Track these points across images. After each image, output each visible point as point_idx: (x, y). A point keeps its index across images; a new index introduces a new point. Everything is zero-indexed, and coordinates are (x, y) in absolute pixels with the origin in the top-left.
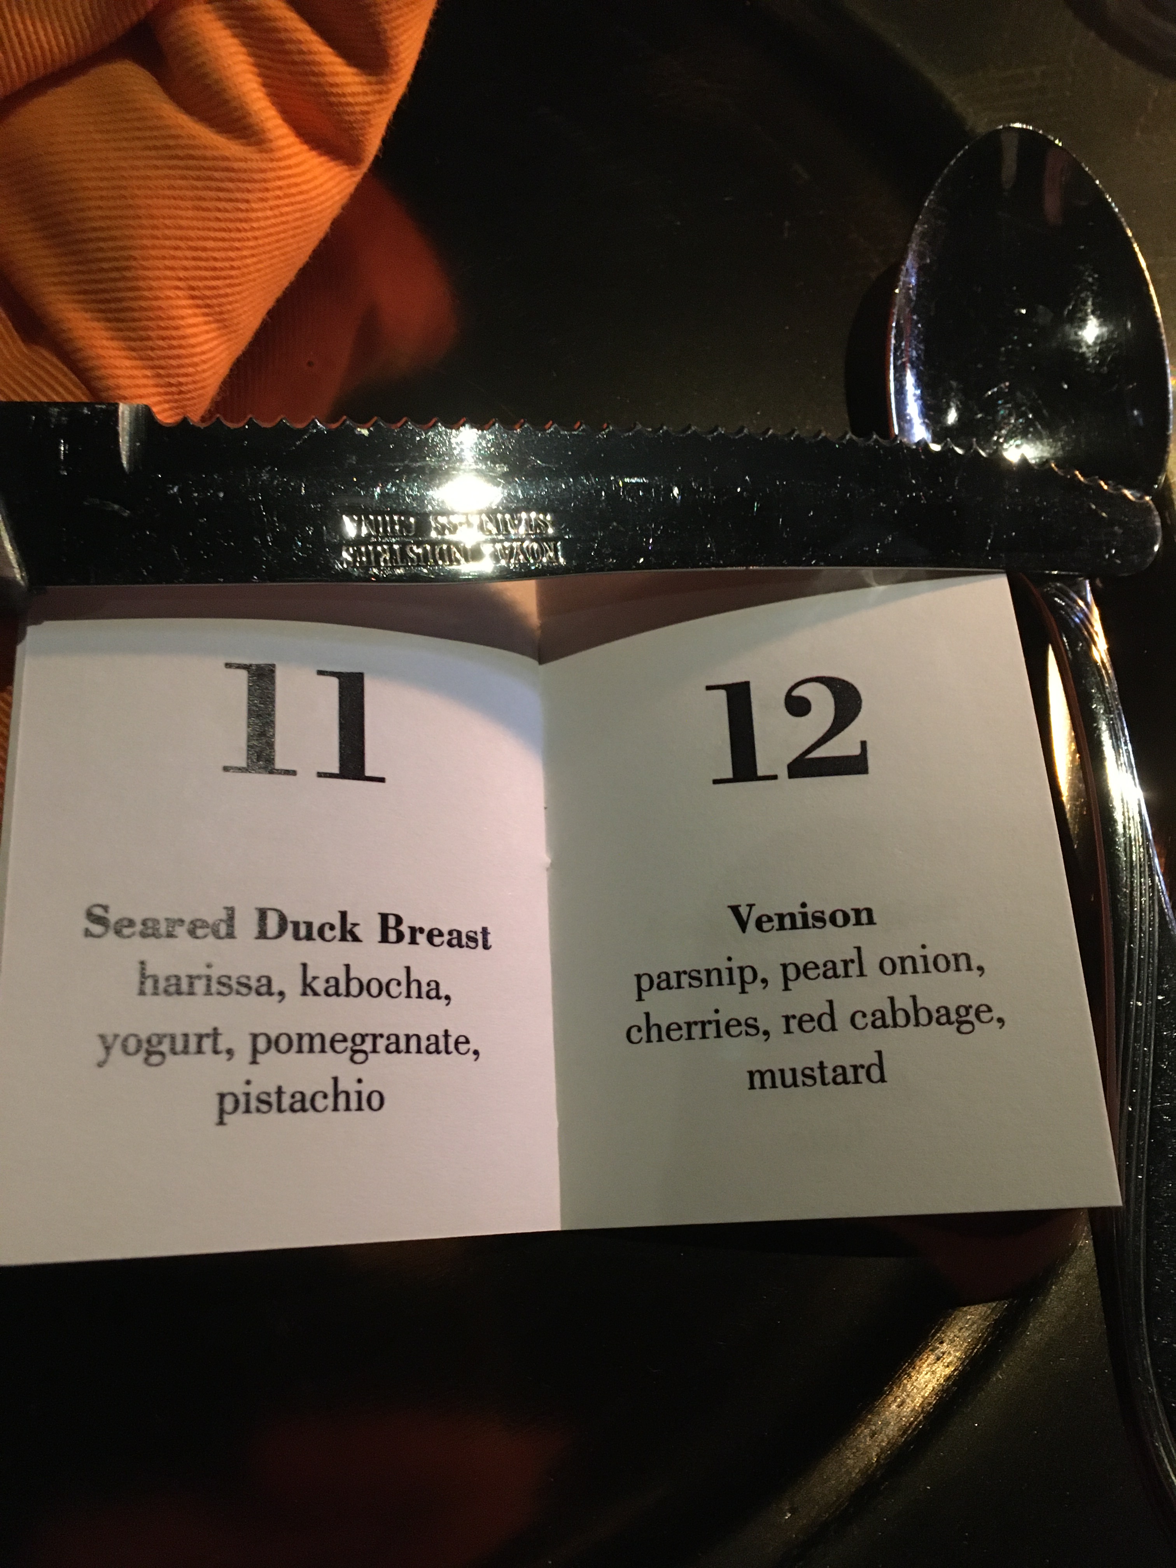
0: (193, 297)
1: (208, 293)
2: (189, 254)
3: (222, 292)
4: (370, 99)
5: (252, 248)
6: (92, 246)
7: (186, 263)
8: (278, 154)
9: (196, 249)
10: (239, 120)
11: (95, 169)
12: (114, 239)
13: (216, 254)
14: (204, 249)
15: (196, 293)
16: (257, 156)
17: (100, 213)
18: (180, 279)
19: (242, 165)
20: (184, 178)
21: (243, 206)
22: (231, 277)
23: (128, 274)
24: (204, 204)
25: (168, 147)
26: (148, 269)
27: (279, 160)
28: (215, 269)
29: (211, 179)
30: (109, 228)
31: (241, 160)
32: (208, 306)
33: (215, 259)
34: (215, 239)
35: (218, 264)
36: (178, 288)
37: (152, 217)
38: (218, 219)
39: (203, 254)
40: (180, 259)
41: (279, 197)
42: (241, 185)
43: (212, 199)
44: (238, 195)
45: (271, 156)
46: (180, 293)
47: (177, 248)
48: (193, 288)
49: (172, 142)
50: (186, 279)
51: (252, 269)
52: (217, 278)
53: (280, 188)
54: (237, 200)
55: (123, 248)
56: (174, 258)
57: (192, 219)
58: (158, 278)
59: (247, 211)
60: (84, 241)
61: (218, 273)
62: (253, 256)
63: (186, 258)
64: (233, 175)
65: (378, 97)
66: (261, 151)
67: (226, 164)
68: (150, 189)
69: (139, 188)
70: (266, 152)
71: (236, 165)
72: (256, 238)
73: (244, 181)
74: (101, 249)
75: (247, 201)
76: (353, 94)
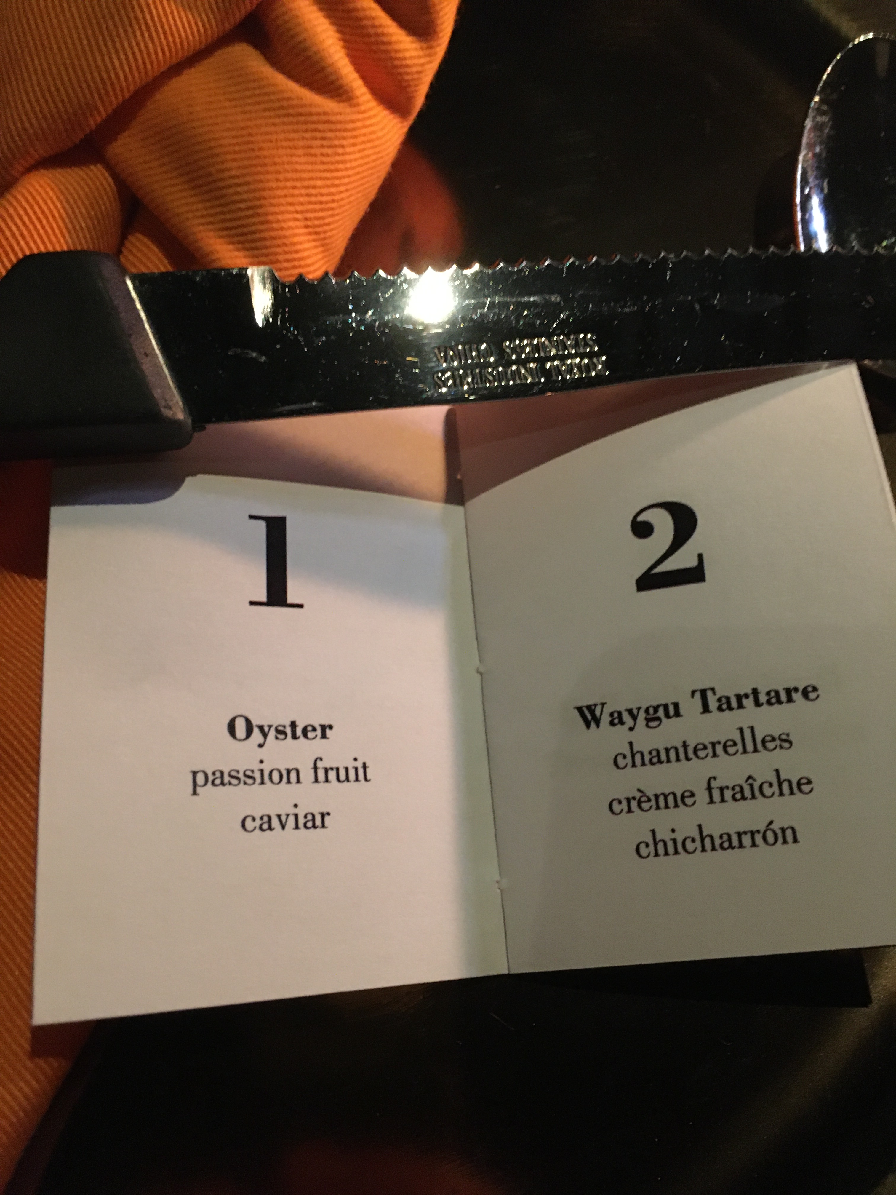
0: (307, 227)
1: (317, 222)
2: (303, 191)
3: (326, 221)
4: (422, 61)
5: (347, 184)
6: (231, 191)
7: (302, 199)
8: (363, 108)
9: (308, 187)
10: (332, 83)
11: (228, 130)
12: (248, 183)
13: (323, 191)
14: (314, 187)
15: (309, 223)
16: (348, 110)
17: (235, 164)
18: (297, 212)
19: (339, 118)
20: (295, 131)
21: (340, 151)
22: (332, 209)
23: (260, 211)
24: (313, 151)
25: (282, 108)
26: (275, 206)
27: (364, 112)
28: (321, 203)
29: (316, 130)
30: (244, 176)
31: (337, 114)
32: (317, 233)
33: (322, 195)
34: (321, 179)
35: (324, 199)
36: (296, 219)
37: (275, 164)
38: (323, 163)
39: (313, 191)
40: (297, 196)
41: (363, 142)
42: (338, 134)
43: (317, 147)
44: (337, 142)
45: (356, 109)
46: (298, 223)
47: (294, 188)
48: (306, 219)
49: (285, 103)
50: (302, 212)
51: (346, 201)
52: (322, 210)
53: (364, 135)
54: (334, 146)
55: (254, 191)
56: (293, 196)
57: (305, 163)
58: (282, 213)
59: (343, 154)
60: (224, 188)
61: (323, 206)
62: (347, 190)
63: (302, 195)
64: (332, 126)
65: (427, 59)
66: (351, 106)
67: (324, 118)
68: (271, 142)
69: (264, 142)
70: (355, 106)
71: (333, 118)
72: (349, 176)
73: (340, 130)
74: (237, 193)
75: (343, 146)
76: (411, 58)
